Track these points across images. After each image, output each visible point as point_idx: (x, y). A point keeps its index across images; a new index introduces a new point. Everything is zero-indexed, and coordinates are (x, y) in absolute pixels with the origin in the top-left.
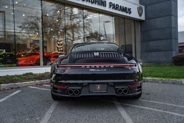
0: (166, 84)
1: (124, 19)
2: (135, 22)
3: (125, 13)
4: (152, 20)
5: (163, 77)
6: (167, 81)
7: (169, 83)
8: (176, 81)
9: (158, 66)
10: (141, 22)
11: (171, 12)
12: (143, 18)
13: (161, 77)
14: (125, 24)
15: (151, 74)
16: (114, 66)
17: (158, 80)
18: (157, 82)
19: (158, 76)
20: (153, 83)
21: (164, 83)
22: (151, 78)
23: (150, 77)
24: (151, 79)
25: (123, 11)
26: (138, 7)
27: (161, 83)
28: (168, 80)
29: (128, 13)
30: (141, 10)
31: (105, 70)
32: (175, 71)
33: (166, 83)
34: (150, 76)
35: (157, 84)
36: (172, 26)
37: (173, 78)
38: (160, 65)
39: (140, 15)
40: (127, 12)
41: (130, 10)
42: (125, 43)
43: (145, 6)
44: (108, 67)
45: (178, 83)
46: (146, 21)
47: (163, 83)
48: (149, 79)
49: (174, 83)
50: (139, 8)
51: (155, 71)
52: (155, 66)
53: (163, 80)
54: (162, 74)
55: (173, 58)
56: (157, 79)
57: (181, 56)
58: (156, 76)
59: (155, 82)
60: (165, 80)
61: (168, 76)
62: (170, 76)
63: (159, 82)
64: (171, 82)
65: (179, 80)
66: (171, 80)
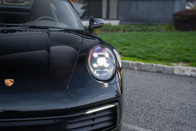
0: (145, 73)
5: (144, 59)
6: (149, 68)
7: (152, 71)
8: (164, 68)
9: (146, 30)
13: (139, 58)
15: (124, 49)
17: (132, 64)
18: (131, 69)
19: (134, 56)
27: (138, 70)
28: (149, 65)
32: (169, 46)
33: (145, 71)
37: (160, 60)
38: (150, 28)
45: (167, 72)
47: (141, 70)
49: (159, 72)
51: (134, 44)
52: (140, 31)
53: (141, 65)
54: (143, 51)
56: (131, 62)
59: (127, 69)
60: (145, 65)
61: (152, 57)
62: (156, 56)
63: (134, 70)
64: (154, 70)
65: (169, 67)
66: (155, 66)
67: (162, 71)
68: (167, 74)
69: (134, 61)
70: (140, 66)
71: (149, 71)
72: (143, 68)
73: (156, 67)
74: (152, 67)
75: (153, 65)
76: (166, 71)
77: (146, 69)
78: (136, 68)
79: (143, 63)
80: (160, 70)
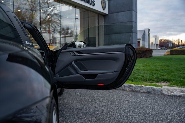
0: (137, 93)
1: (87, 11)
2: (98, 15)
3: (89, 4)
4: (115, 14)
10: (104, 15)
11: (132, 7)
12: (106, 11)
14: (88, 17)
18: (123, 90)
21: (133, 91)
25: (86, 2)
26: (101, 1)
27: (129, 91)
29: (92, 5)
30: (104, 4)
36: (133, 20)
39: (104, 9)
40: (90, 4)
41: (94, 2)
42: (89, 36)
43: (108, 1)
46: (110, 15)
49: (149, 93)
50: (103, 2)
57: (140, 49)
59: (120, 90)
60: (135, 87)
63: (126, 90)
64: (144, 91)
66: (145, 87)
70: (131, 87)
74: (142, 88)
76: (155, 92)
77: (137, 90)
80: (150, 90)
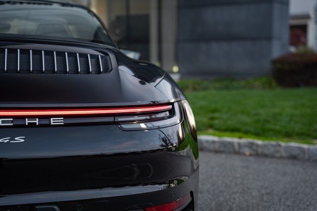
5: (257, 135)
6: (272, 150)
7: (278, 155)
8: (302, 150)
13: (247, 133)
15: (212, 119)
16: (65, 117)
17: (239, 144)
19: (239, 130)
20: (223, 156)
21: (259, 154)
22: (216, 139)
23: (210, 131)
24: (214, 142)
27: (251, 155)
28: (272, 146)
31: (20, 139)
33: (266, 156)
34: (211, 126)
35: (236, 161)
37: (288, 135)
44: (37, 121)
45: (309, 157)
47: (257, 155)
48: (207, 141)
51: (225, 109)
53: (257, 146)
55: (274, 62)
56: (235, 140)
58: (233, 130)
59: (230, 153)
60: (264, 146)
61: (271, 130)
62: (278, 128)
63: (244, 154)
64: (284, 154)
65: (311, 147)
66: (285, 146)
67: (299, 155)
68: (308, 160)
69: (240, 138)
70: (254, 147)
71: (272, 156)
72: (260, 150)
73: (287, 148)
74: (278, 148)
75: (280, 146)
76: (307, 156)
77: (267, 152)
78: (247, 151)
79: (259, 142)
80: (295, 153)
